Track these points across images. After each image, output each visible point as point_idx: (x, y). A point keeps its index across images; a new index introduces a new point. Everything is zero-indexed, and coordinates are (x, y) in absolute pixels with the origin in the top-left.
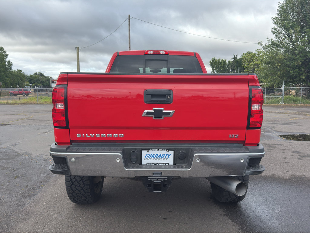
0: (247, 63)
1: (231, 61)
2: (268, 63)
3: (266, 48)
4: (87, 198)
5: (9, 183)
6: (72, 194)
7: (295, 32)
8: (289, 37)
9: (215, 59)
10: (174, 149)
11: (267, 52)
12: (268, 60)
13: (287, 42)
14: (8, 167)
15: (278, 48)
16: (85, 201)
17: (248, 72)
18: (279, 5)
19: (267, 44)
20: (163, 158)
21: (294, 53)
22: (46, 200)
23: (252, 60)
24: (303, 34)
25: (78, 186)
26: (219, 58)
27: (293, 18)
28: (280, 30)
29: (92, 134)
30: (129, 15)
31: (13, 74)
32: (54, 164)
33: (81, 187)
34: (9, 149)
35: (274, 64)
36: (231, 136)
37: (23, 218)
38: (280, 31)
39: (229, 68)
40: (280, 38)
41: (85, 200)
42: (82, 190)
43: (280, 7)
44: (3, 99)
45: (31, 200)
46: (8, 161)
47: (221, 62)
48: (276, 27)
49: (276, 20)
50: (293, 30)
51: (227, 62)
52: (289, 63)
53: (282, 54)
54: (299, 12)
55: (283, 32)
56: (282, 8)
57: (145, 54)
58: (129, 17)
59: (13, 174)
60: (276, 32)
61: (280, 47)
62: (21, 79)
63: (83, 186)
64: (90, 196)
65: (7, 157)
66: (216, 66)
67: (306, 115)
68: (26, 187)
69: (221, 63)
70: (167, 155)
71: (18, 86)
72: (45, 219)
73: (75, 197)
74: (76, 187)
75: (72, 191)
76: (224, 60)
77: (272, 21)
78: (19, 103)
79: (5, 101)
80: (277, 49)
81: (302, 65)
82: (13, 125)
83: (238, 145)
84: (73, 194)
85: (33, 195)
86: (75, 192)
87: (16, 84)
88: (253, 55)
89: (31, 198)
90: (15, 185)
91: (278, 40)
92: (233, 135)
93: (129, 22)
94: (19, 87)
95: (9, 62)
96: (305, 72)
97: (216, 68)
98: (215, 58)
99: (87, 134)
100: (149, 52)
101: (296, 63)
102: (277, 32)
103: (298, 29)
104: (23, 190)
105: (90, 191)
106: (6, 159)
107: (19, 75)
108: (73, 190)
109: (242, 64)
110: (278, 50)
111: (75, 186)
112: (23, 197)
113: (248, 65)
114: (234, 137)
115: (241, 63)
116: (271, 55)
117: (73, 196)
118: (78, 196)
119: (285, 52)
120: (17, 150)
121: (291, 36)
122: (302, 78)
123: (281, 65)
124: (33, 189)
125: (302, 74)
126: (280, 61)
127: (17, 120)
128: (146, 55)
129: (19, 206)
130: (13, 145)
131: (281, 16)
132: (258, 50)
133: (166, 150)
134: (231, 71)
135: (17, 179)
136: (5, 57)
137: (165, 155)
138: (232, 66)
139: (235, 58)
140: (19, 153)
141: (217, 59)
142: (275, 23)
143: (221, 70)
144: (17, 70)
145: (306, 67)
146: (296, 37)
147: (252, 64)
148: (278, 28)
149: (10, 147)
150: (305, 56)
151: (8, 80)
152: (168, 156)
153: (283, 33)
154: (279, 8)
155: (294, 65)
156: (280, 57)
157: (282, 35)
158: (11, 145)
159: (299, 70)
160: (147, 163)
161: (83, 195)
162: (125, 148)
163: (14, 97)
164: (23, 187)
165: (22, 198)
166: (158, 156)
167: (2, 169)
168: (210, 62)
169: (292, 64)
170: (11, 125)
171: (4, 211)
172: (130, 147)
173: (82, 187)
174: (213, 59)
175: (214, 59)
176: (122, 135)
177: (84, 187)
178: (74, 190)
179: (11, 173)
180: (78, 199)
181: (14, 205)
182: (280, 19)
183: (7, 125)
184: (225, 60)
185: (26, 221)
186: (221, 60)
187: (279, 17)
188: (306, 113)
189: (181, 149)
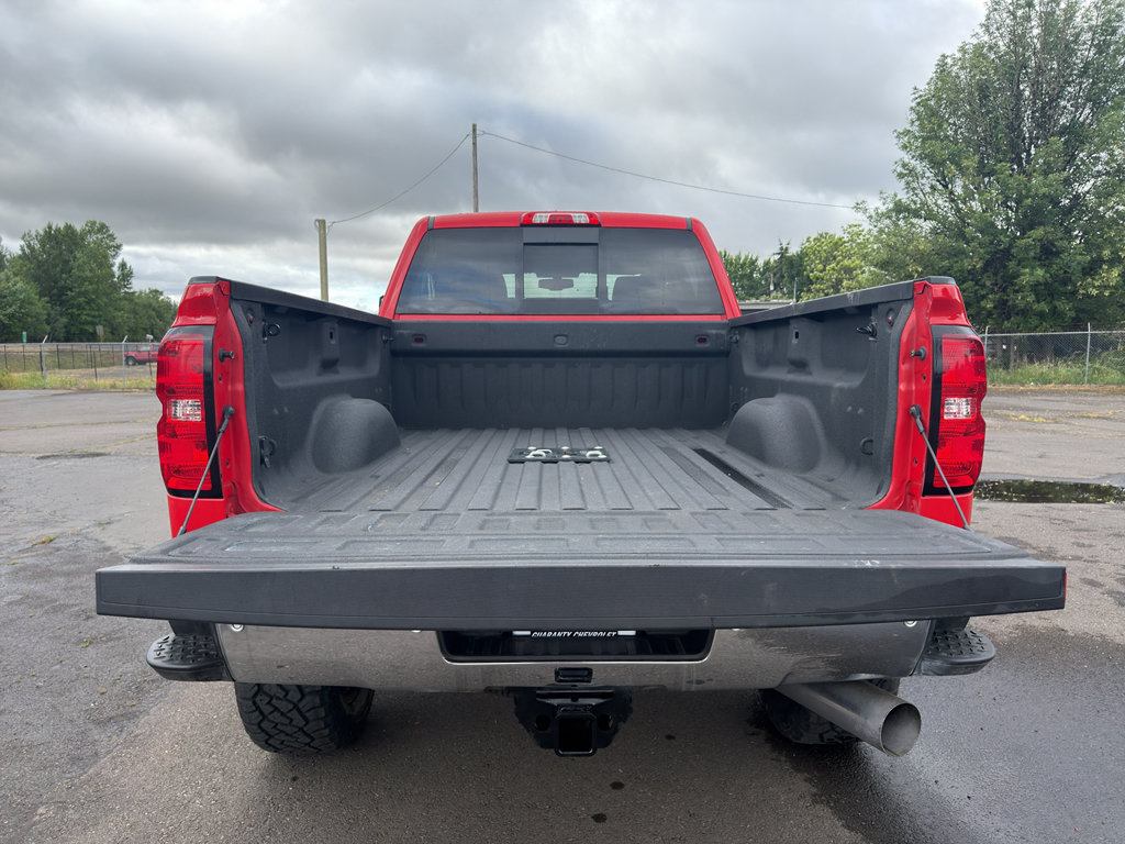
0: (820, 267)
1: (772, 261)
2: (884, 265)
3: (877, 221)
4: (313, 739)
5: (58, 667)
6: (259, 725)
7: (963, 171)
8: (946, 187)
9: (725, 255)
11: (881, 231)
12: (884, 255)
13: (940, 202)
14: (71, 602)
15: (914, 221)
16: (307, 747)
17: (823, 290)
18: (913, 96)
19: (883, 209)
21: (961, 235)
22: (174, 737)
23: (835, 258)
24: (986, 180)
25: (278, 698)
26: (737, 253)
27: (956, 131)
28: (919, 166)
30: (474, 126)
31: (137, 301)
32: (172, 635)
33: (290, 702)
34: (86, 538)
35: (904, 265)
37: (77, 816)
38: (919, 169)
39: (766, 280)
40: (918, 191)
41: (308, 744)
42: (295, 711)
43: (918, 100)
44: (103, 375)
45: (124, 735)
46: (76, 581)
47: (744, 264)
48: (907, 158)
49: (906, 139)
50: (958, 165)
51: (760, 263)
52: (946, 263)
53: (925, 237)
54: (974, 113)
55: (927, 175)
56: (923, 103)
57: (522, 225)
58: (474, 130)
59: (81, 629)
60: (908, 174)
61: (919, 217)
62: (160, 316)
63: (299, 696)
64: (326, 732)
65: (73, 567)
67: (1006, 418)
68: (114, 683)
69: (743, 266)
71: (150, 337)
72: (156, 823)
73: (271, 736)
74: (274, 701)
75: (257, 713)
76: (751, 259)
77: (896, 141)
78: (147, 387)
79: (109, 382)
80: (911, 223)
81: (985, 269)
82: (116, 454)
84: (263, 725)
85: (130, 716)
86: (271, 717)
87: (146, 331)
88: (836, 243)
89: (123, 728)
90: (78, 676)
91: (915, 198)
93: (474, 144)
94: (152, 341)
95: (123, 266)
96: (992, 291)
100: (537, 219)
101: (967, 264)
102: (911, 171)
103: (971, 162)
104: (103, 693)
105: (323, 714)
106: (68, 574)
107: (154, 304)
108: (261, 713)
109: (805, 270)
110: (913, 225)
111: (267, 699)
112: (98, 723)
113: (821, 272)
115: (801, 266)
116: (894, 239)
117: (263, 730)
118: (281, 731)
119: (934, 231)
120: (110, 543)
121: (950, 186)
122: (984, 308)
123: (924, 269)
124: (139, 689)
125: (984, 297)
126: (920, 257)
127: (132, 438)
128: (525, 229)
129: (74, 760)
130: (100, 524)
131: (922, 127)
132: (850, 227)
134: (772, 288)
135: (91, 651)
136: (113, 253)
138: (775, 275)
139: (783, 252)
140: (116, 550)
141: (733, 254)
142: (905, 147)
143: (742, 286)
144: (148, 291)
145: (995, 274)
146: (965, 187)
147: (833, 269)
148: (913, 162)
149: (92, 529)
150: (992, 243)
151: (121, 317)
153: (929, 178)
154: (914, 104)
155: (962, 271)
156: (921, 247)
157: (923, 182)
158: (95, 525)
159: (976, 284)
161: (301, 729)
163: (138, 368)
164: (106, 680)
165: (91, 726)
167: (46, 612)
169: (956, 267)
170: (109, 454)
171: (18, 786)
173: (295, 700)
175: (723, 254)
177: (300, 700)
178: (266, 712)
179: (73, 628)
180: (282, 743)
181: (58, 756)
182: (917, 134)
183: (98, 455)
184: (754, 258)
185: (85, 829)
186: (743, 258)
187: (915, 128)
188: (1005, 412)
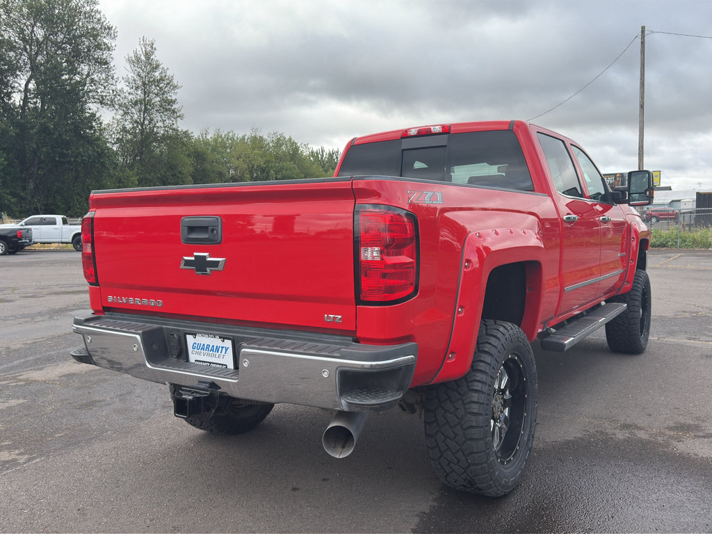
10: (232, 336)
36: (329, 318)
57: (402, 138)
58: (643, 31)
70: (222, 347)
83: (343, 340)
92: (332, 316)
100: (410, 133)
114: (334, 322)
128: (403, 140)
133: (220, 338)
137: (221, 349)
152: (224, 349)
160: (197, 361)
162: (164, 326)
166: (210, 349)
172: (169, 325)
176: (160, 303)
189: (244, 337)
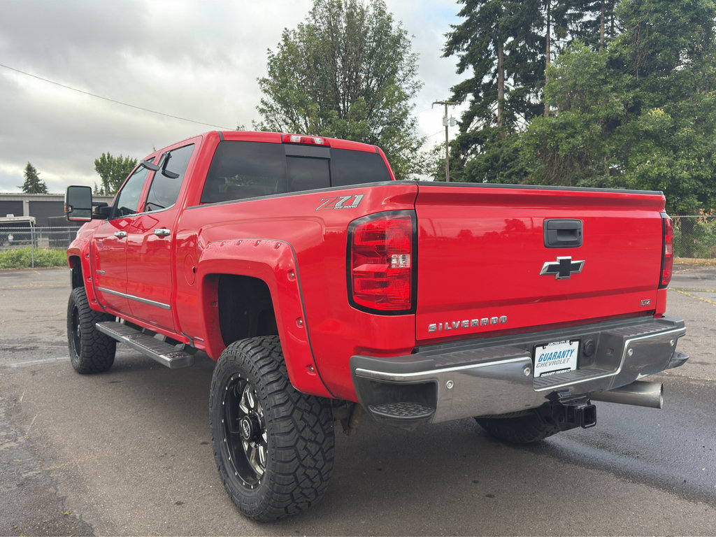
8: (294, 122)
9: (108, 157)
10: (580, 337)
18: (268, 55)
20: (563, 359)
24: (323, 120)
26: (119, 156)
27: (299, 85)
28: (274, 105)
29: (456, 322)
38: (276, 108)
40: (275, 123)
43: (272, 58)
47: (126, 165)
48: (266, 98)
49: (266, 85)
50: (306, 108)
56: (275, 61)
60: (266, 111)
66: (113, 174)
69: (124, 167)
70: (569, 351)
76: (131, 161)
77: (259, 85)
97: (113, 178)
98: (109, 154)
99: (447, 323)
102: (270, 109)
128: (286, 145)
131: (274, 76)
133: (569, 341)
137: (567, 353)
141: (115, 157)
142: (265, 91)
148: (272, 102)
153: (281, 114)
154: (269, 61)
160: (541, 374)
166: (557, 356)
168: (97, 163)
174: (104, 155)
175: (106, 156)
176: (504, 318)
182: (272, 83)
184: (133, 161)
186: (124, 160)
187: (271, 78)
189: (588, 335)
